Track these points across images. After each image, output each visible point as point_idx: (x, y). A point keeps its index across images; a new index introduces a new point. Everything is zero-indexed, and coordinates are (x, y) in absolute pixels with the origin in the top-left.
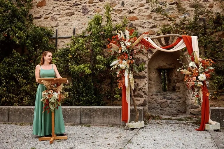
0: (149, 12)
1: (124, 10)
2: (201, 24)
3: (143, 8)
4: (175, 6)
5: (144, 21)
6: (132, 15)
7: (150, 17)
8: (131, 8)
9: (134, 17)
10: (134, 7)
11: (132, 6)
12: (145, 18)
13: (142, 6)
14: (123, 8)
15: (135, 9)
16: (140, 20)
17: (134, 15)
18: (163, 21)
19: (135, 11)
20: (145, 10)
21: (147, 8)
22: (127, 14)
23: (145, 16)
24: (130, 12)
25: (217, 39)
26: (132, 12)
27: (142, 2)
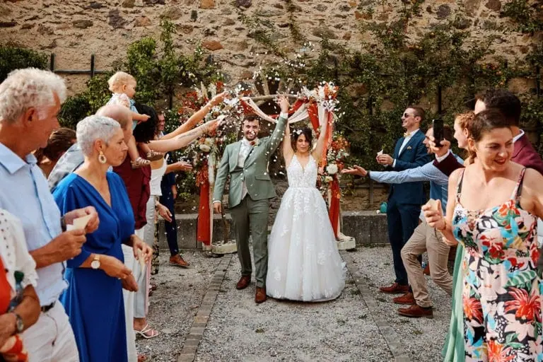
0: (243, 36)
1: (195, 27)
2: (331, 67)
3: (232, 28)
4: (287, 29)
5: (233, 52)
6: (211, 39)
7: (244, 45)
8: (210, 26)
9: (215, 43)
10: (215, 25)
11: (212, 22)
12: (236, 46)
13: (231, 23)
14: (194, 24)
15: (217, 28)
16: (227, 50)
17: (215, 39)
18: (267, 57)
19: (216, 32)
20: (236, 32)
21: (240, 29)
22: (201, 36)
23: (235, 43)
24: (208, 33)
25: (354, 94)
26: (212, 34)
27: (231, 17)
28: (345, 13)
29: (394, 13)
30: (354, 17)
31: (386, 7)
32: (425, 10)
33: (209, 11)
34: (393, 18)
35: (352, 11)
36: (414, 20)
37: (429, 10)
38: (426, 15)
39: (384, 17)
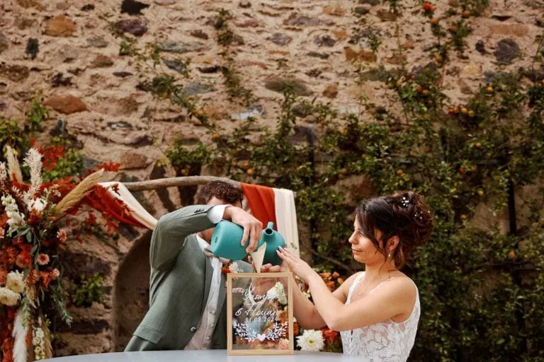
0: (128, 88)
1: (34, 70)
2: (300, 146)
3: (106, 72)
5: (108, 118)
6: (62, 93)
7: (130, 105)
8: (63, 68)
9: (71, 100)
10: (73, 66)
11: (68, 60)
12: (114, 107)
13: (105, 63)
14: (30, 64)
15: (77, 72)
16: (96, 114)
17: (73, 93)
18: (176, 127)
19: (75, 79)
20: (115, 80)
21: (123, 75)
22: (44, 86)
23: (113, 100)
24: (59, 81)
26: (67, 83)
27: (106, 52)
28: (325, 50)
29: (417, 52)
30: (343, 58)
31: (403, 41)
32: (473, 47)
33: (63, 41)
34: (416, 60)
35: (339, 47)
36: (453, 64)
37: (480, 47)
38: (476, 56)
39: (398, 58)
